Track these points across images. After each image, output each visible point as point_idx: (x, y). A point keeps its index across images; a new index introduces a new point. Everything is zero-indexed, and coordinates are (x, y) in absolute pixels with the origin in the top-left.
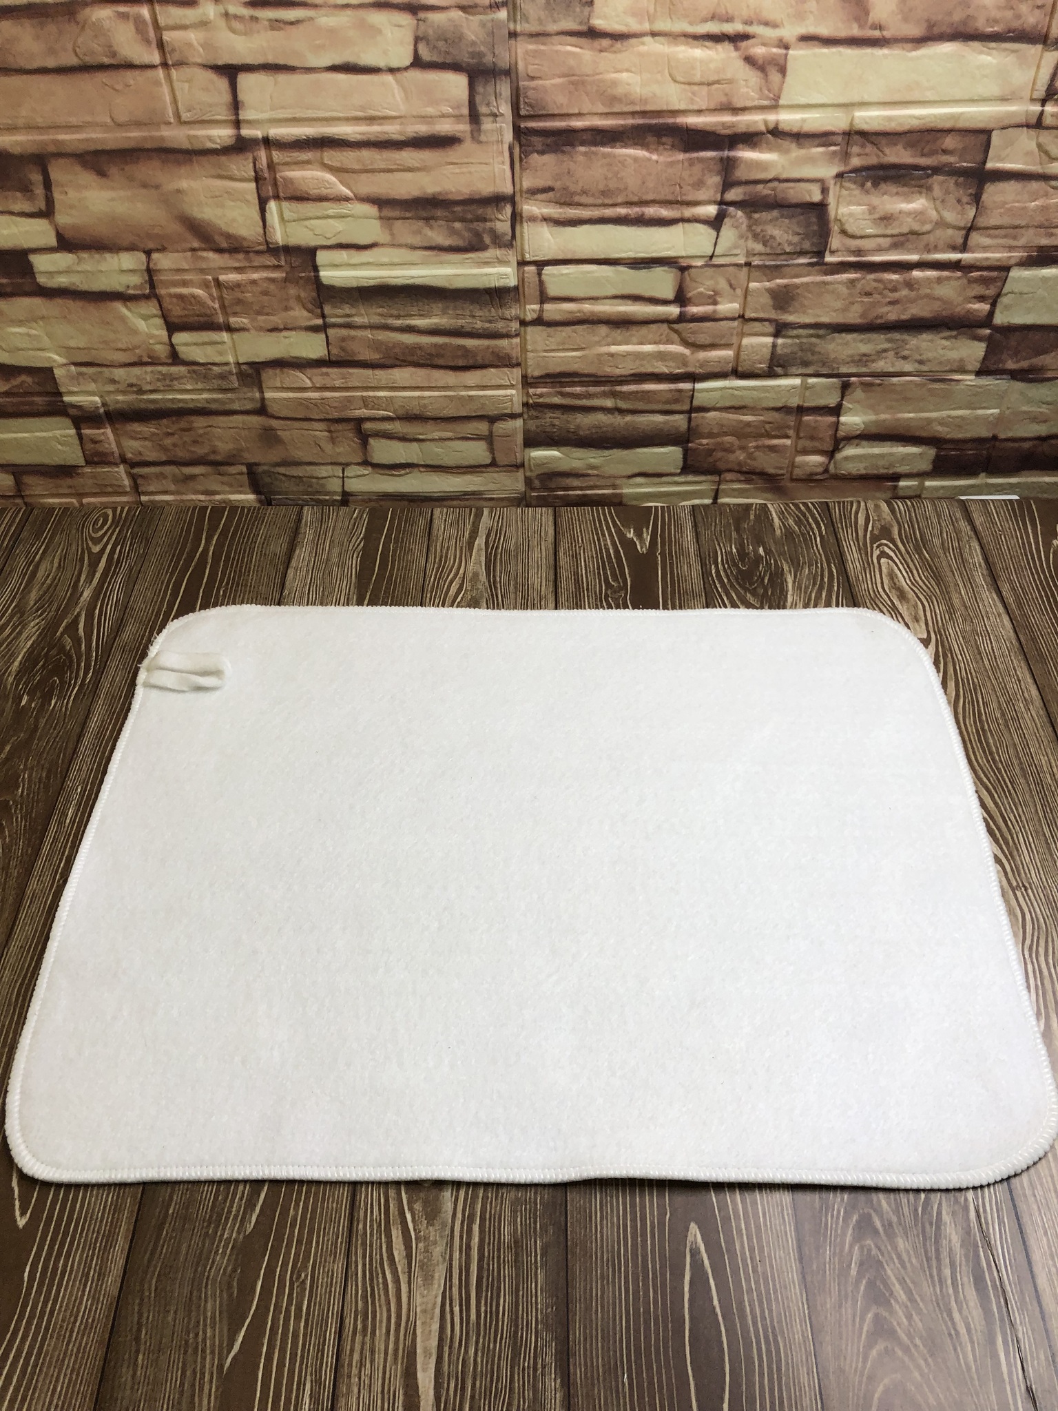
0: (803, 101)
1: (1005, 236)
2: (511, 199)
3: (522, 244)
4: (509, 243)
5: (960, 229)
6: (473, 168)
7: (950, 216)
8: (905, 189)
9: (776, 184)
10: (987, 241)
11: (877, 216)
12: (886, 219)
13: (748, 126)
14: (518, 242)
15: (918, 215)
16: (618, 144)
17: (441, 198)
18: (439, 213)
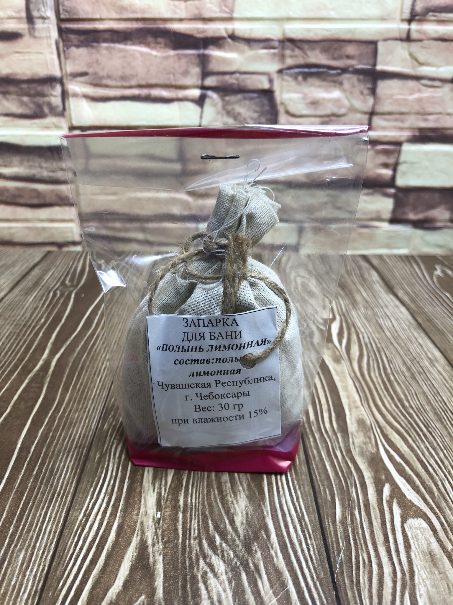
0: (249, 15)
1: (396, 120)
2: (60, 81)
3: (70, 115)
4: (62, 113)
5: (365, 113)
6: (32, 57)
7: (358, 104)
8: (325, 83)
9: (237, 75)
10: (383, 123)
11: (308, 101)
12: (315, 103)
13: (214, 32)
14: (67, 114)
15: (336, 101)
16: (129, 42)
17: (12, 77)
18: (12, 89)
